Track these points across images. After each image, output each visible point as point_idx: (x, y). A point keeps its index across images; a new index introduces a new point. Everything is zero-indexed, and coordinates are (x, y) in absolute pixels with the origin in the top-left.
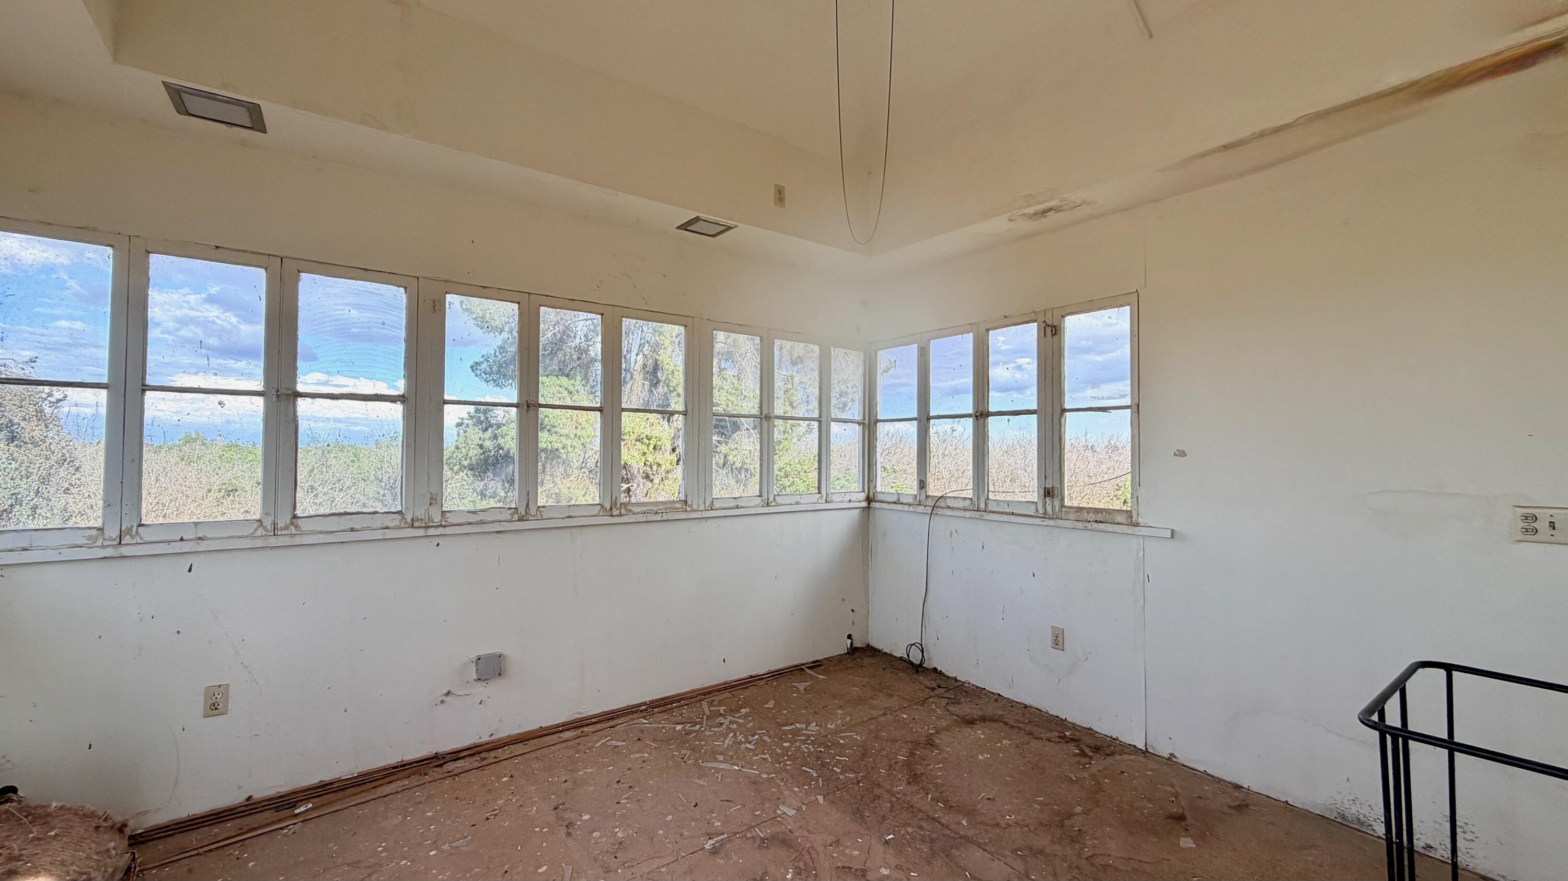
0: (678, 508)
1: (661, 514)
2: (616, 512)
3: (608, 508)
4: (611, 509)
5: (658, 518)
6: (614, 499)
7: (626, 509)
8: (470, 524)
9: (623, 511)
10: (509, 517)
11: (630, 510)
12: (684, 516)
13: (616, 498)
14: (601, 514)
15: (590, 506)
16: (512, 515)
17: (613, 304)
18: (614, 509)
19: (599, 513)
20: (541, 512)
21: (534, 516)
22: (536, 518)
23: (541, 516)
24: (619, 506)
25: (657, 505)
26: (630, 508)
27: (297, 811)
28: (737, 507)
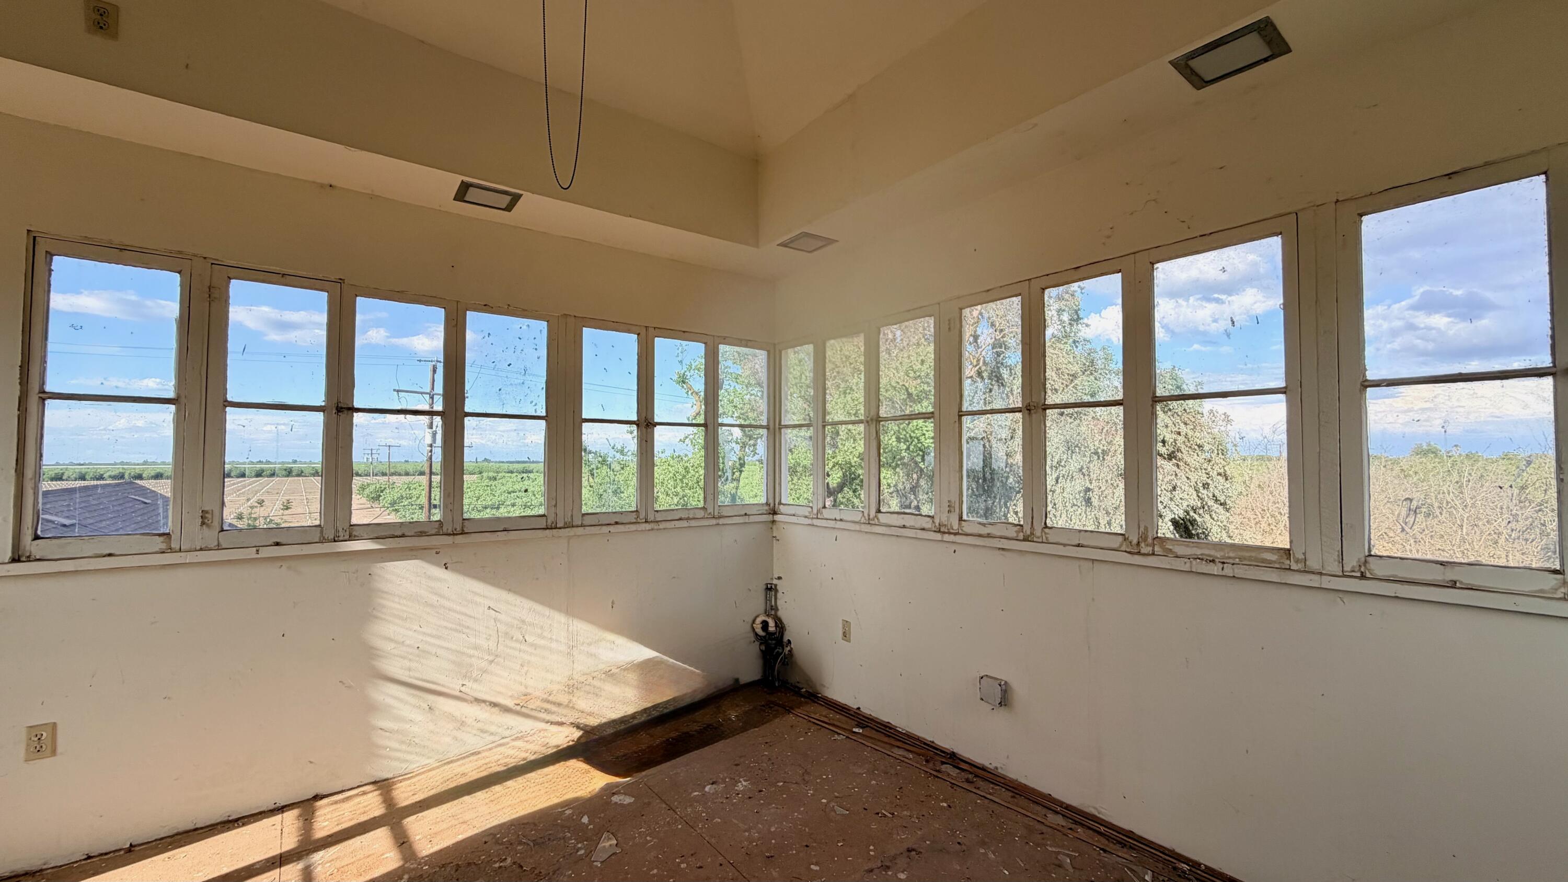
0: (1270, 562)
1: (1221, 566)
2: (1145, 549)
3: (1135, 541)
4: (1138, 544)
5: (1215, 569)
6: (1142, 529)
7: (1162, 547)
8: (980, 536)
9: (1157, 548)
10: (1015, 535)
11: (1170, 550)
12: (1274, 576)
13: (1146, 528)
14: (1123, 548)
15: (1107, 535)
16: (1017, 532)
17: (1132, 251)
18: (1143, 545)
19: (1120, 547)
20: (1045, 533)
21: (1038, 538)
22: (1040, 540)
23: (1047, 538)
24: (1150, 540)
25: (1222, 550)
26: (1171, 547)
27: (854, 730)
28: (1453, 585)
